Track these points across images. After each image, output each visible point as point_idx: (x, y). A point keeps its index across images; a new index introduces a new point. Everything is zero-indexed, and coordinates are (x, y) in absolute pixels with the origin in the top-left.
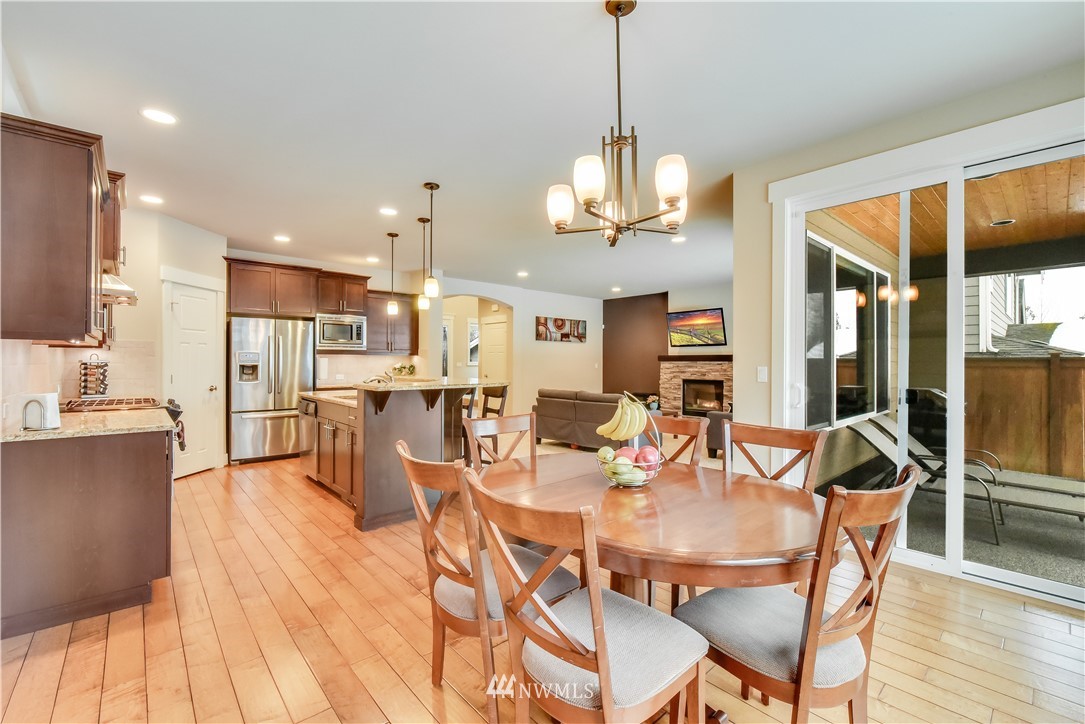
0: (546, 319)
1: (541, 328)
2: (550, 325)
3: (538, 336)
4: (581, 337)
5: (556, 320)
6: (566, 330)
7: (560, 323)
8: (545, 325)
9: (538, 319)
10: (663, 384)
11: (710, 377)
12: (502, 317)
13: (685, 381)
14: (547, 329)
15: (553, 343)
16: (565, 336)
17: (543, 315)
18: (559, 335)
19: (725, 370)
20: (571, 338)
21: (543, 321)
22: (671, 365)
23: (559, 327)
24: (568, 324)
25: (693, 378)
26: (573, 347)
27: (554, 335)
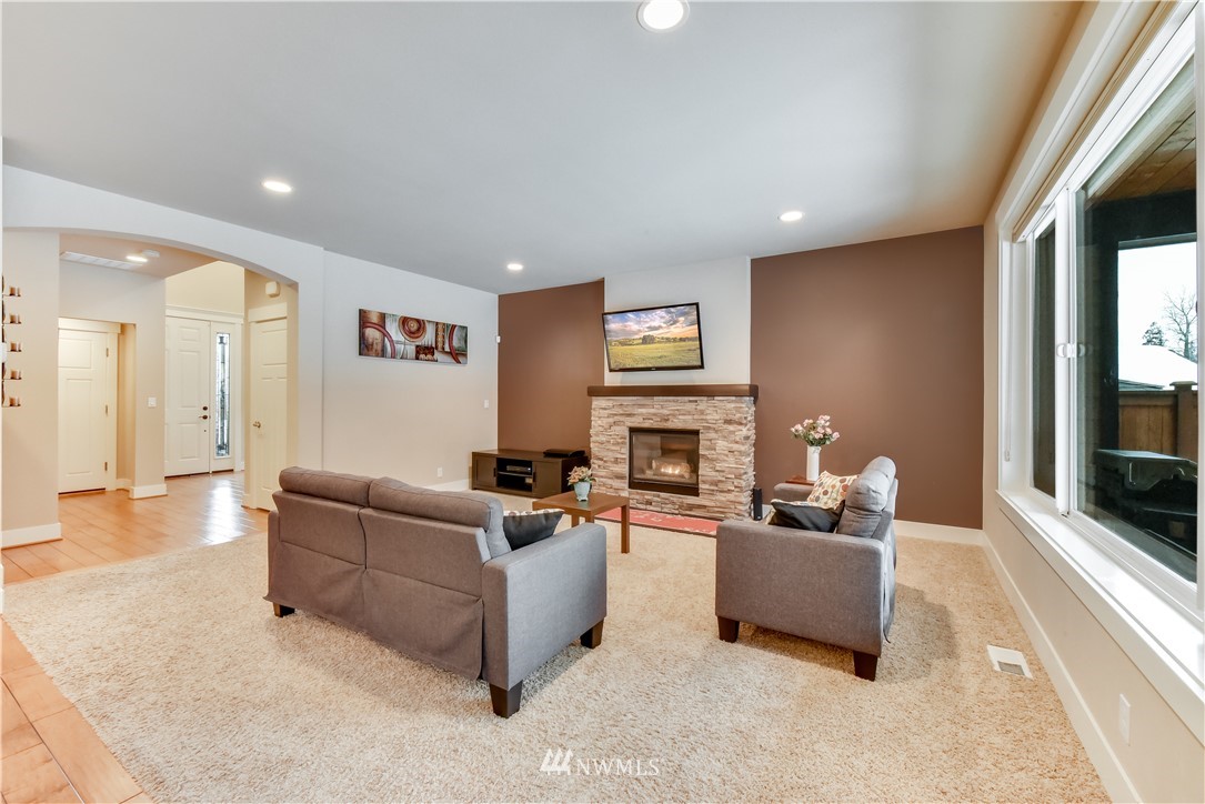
0: (383, 317)
1: (372, 333)
2: (393, 329)
3: (365, 347)
4: (458, 355)
5: (404, 321)
6: (428, 338)
7: (412, 327)
8: (381, 324)
9: (363, 315)
10: (597, 435)
11: (677, 423)
12: (279, 308)
13: (633, 431)
14: (385, 334)
15: (397, 363)
16: (424, 352)
17: (374, 308)
18: (411, 349)
19: (702, 412)
20: (437, 355)
21: (375, 319)
22: (610, 404)
23: (412, 334)
24: (430, 330)
25: (647, 425)
26: (440, 370)
27: (401, 348)
